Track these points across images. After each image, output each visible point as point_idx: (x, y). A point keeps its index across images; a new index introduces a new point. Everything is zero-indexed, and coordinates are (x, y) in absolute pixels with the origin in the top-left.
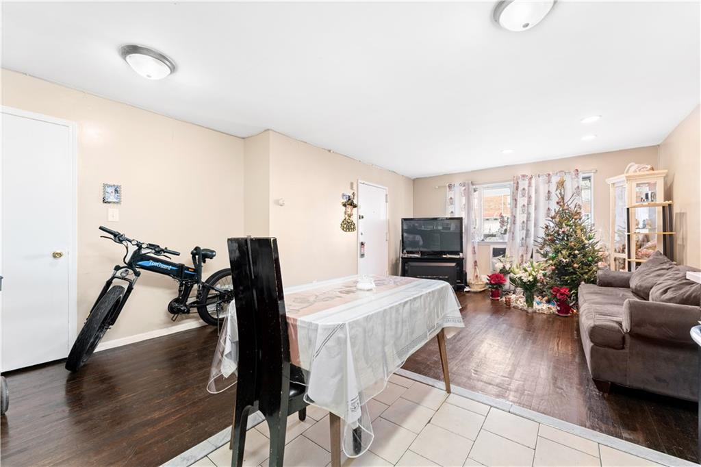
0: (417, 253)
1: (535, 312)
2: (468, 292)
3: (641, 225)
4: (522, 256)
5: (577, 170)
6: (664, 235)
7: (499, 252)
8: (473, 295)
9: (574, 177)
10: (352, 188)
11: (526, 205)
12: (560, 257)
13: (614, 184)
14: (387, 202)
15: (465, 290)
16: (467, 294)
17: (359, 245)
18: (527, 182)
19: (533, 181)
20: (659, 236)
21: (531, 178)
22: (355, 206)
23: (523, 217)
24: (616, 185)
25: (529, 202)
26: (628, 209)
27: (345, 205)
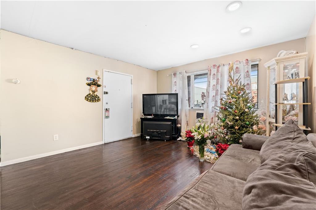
0: (151, 115)
1: (205, 161)
2: (180, 140)
3: (289, 98)
4: (212, 118)
5: (247, 60)
6: (304, 105)
7: (200, 116)
8: (182, 142)
9: (245, 64)
10: (97, 74)
11: (215, 84)
12: (227, 121)
13: (269, 67)
14: (132, 84)
15: (179, 139)
16: (180, 142)
17: (104, 111)
18: (216, 70)
19: (220, 69)
20: (300, 106)
21: (219, 67)
22: (99, 86)
23: (213, 93)
24: (271, 68)
25: (217, 83)
26: (276, 85)
27: (89, 85)
